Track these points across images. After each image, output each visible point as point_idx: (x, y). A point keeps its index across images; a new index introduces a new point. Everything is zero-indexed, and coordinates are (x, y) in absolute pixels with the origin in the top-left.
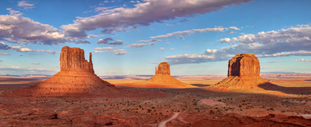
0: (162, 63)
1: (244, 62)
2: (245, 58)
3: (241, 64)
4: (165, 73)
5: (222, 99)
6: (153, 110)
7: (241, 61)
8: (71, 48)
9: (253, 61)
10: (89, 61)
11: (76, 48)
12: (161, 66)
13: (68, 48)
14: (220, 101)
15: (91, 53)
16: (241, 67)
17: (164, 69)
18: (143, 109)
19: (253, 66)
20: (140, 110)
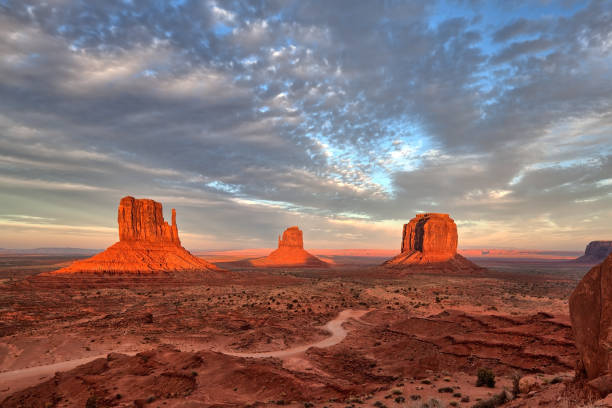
0: (288, 229)
1: (430, 227)
2: (431, 221)
3: (426, 230)
4: (295, 246)
5: (400, 288)
6: (295, 305)
7: (426, 225)
8: (138, 201)
9: (446, 226)
10: (170, 224)
11: (148, 201)
12: (289, 234)
13: (133, 200)
14: (397, 292)
15: (174, 211)
16: (425, 236)
17: (293, 238)
18: (278, 303)
19: (446, 235)
20: (273, 306)
